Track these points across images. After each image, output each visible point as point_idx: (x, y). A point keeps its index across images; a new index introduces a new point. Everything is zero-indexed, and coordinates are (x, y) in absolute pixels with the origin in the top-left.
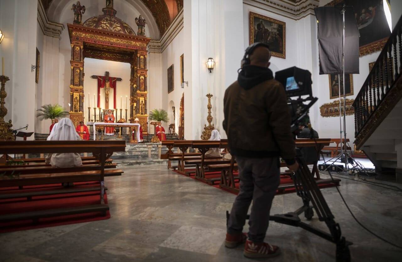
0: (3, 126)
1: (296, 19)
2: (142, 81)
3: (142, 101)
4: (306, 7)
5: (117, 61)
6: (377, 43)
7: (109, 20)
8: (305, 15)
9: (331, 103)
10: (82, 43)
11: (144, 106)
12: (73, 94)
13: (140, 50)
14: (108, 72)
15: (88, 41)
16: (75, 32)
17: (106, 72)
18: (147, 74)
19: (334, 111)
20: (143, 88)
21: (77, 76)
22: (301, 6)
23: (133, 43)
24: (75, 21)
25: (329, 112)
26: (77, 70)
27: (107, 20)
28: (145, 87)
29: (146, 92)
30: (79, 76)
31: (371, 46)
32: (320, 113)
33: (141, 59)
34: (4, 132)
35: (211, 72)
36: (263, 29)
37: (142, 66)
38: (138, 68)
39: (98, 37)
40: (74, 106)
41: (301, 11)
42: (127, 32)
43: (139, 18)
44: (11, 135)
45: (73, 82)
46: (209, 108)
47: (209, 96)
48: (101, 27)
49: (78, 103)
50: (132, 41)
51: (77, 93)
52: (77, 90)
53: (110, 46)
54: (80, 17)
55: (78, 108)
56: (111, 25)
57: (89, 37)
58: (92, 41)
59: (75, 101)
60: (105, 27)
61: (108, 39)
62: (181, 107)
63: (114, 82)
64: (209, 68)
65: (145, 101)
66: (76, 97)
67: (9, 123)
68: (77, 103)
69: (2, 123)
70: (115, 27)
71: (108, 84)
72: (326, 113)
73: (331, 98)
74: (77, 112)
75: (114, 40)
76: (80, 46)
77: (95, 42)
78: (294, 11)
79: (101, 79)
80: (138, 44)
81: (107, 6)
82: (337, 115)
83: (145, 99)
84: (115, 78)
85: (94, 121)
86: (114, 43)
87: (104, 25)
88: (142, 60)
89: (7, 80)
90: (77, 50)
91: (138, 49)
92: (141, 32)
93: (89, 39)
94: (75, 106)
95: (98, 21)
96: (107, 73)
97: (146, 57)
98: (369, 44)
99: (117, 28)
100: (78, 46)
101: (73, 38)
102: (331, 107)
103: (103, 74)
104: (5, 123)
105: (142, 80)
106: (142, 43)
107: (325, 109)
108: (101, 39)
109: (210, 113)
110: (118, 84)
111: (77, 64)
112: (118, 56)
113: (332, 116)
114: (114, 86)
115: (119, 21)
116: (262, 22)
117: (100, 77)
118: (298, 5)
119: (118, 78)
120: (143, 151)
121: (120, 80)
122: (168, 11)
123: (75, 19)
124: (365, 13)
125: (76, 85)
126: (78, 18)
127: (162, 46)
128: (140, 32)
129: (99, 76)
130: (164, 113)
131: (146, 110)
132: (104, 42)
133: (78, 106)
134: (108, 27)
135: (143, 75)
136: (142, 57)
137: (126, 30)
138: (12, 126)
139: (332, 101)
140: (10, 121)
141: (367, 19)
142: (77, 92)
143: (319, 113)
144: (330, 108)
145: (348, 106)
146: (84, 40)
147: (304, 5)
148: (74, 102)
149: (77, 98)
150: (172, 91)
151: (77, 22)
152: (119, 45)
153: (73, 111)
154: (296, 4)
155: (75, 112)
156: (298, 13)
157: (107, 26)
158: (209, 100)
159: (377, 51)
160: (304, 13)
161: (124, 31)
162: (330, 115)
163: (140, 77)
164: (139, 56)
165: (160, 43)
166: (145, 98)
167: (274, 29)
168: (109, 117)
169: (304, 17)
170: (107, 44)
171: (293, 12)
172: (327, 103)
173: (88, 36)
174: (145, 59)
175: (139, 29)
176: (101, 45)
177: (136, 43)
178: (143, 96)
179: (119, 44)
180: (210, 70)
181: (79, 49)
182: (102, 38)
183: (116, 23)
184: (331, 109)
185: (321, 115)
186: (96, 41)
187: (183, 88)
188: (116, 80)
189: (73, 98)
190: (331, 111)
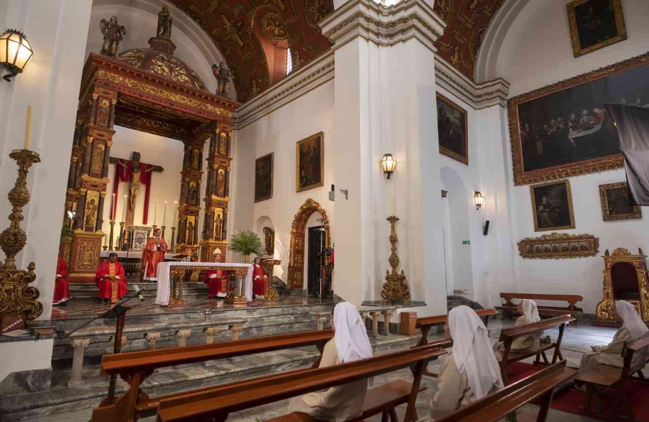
0: (13, 280)
1: (476, 108)
2: (220, 178)
3: (219, 216)
4: (492, 93)
5: (162, 136)
6: (611, 159)
7: (166, 61)
8: (491, 104)
9: (537, 238)
10: (116, 95)
11: (222, 224)
12: (86, 194)
13: (221, 122)
14: (139, 153)
15: (126, 92)
16: (103, 72)
17: (135, 153)
18: (229, 166)
19: (543, 251)
20: (221, 191)
21: (100, 157)
22: (485, 91)
23: (210, 107)
24: (103, 51)
25: (535, 251)
26: (99, 146)
27: (163, 60)
28: (225, 189)
29: (226, 199)
30: (103, 158)
31: (602, 161)
32: (519, 253)
33: (222, 138)
34: (13, 295)
35: (389, 178)
36: (445, 116)
37: (223, 152)
38: (216, 154)
39: (147, 88)
40: (85, 219)
41: (484, 98)
42: (198, 85)
43: (220, 66)
44: (29, 303)
45: (90, 168)
46: (393, 240)
47: (393, 220)
48: (154, 70)
49: (96, 212)
50: (208, 103)
51: (95, 192)
52: (96, 186)
53: (169, 108)
54: (114, 46)
55: (95, 222)
56: (171, 70)
57: (129, 85)
58: (135, 93)
59: (89, 208)
60: (160, 72)
61: (166, 94)
62: (295, 231)
63: (147, 173)
64: (388, 170)
65: (225, 215)
66: (92, 200)
67: (27, 270)
68: (94, 213)
69: (11, 272)
70: (178, 75)
71: (137, 176)
72: (528, 252)
73: (536, 230)
74: (92, 231)
75: (176, 98)
76: (111, 99)
77: (141, 96)
78: (474, 96)
79: (124, 165)
80: (218, 111)
81: (158, 36)
82: (549, 256)
83: (224, 211)
84: (150, 166)
85: (108, 249)
86: (176, 102)
87: (159, 68)
88: (223, 140)
89: (36, 162)
90: (104, 106)
91: (217, 119)
92: (224, 91)
93: (129, 88)
94: (87, 218)
95: (146, 59)
96: (136, 156)
97: (230, 135)
98: (599, 158)
99: (181, 77)
100: (106, 98)
101: (98, 83)
102: (538, 244)
103: (127, 156)
104: (19, 272)
105: (222, 175)
106: (225, 109)
107: (528, 247)
108: (152, 93)
109: (394, 249)
110: (155, 176)
111: (100, 132)
112: (165, 126)
113: (541, 257)
114: (146, 180)
115: (184, 66)
116: (443, 106)
117: (122, 160)
118: (479, 89)
119: (156, 166)
120: (280, 325)
121: (159, 169)
122: (266, 63)
123: (104, 46)
124: (588, 115)
125: (96, 176)
126: (110, 46)
127: (240, 118)
128: (221, 90)
129: (119, 159)
130: (256, 239)
131: (224, 231)
132: (158, 98)
133: (94, 220)
134: (165, 72)
135: (223, 166)
136: (224, 134)
137: (196, 83)
138: (34, 277)
139: (539, 234)
140: (32, 266)
141: (592, 124)
142: (95, 190)
143: (517, 252)
144: (536, 246)
145: (567, 244)
146: (120, 88)
147: (490, 90)
148: (86, 210)
149: (94, 201)
150: (267, 199)
151: (108, 52)
152: (186, 108)
153: (82, 229)
154: (477, 87)
155: (86, 230)
156: (478, 99)
157: (164, 70)
158: (393, 228)
159: (609, 169)
160: (488, 101)
161: (193, 84)
162: (538, 257)
163: (217, 170)
164: (218, 132)
165: (237, 114)
166: (224, 209)
167: (456, 118)
168: (157, 244)
169: (488, 107)
170: (163, 104)
171: (471, 97)
172: (531, 237)
173: (129, 82)
174: (228, 139)
175: (219, 85)
176: (150, 102)
177: (215, 108)
178: (221, 206)
179: (186, 106)
180: (389, 174)
181: (108, 104)
182: (154, 90)
183: (179, 68)
184: (537, 248)
185: (520, 254)
186: (142, 94)
187: (332, 200)
188: (152, 168)
189: (85, 201)
190: (538, 250)
